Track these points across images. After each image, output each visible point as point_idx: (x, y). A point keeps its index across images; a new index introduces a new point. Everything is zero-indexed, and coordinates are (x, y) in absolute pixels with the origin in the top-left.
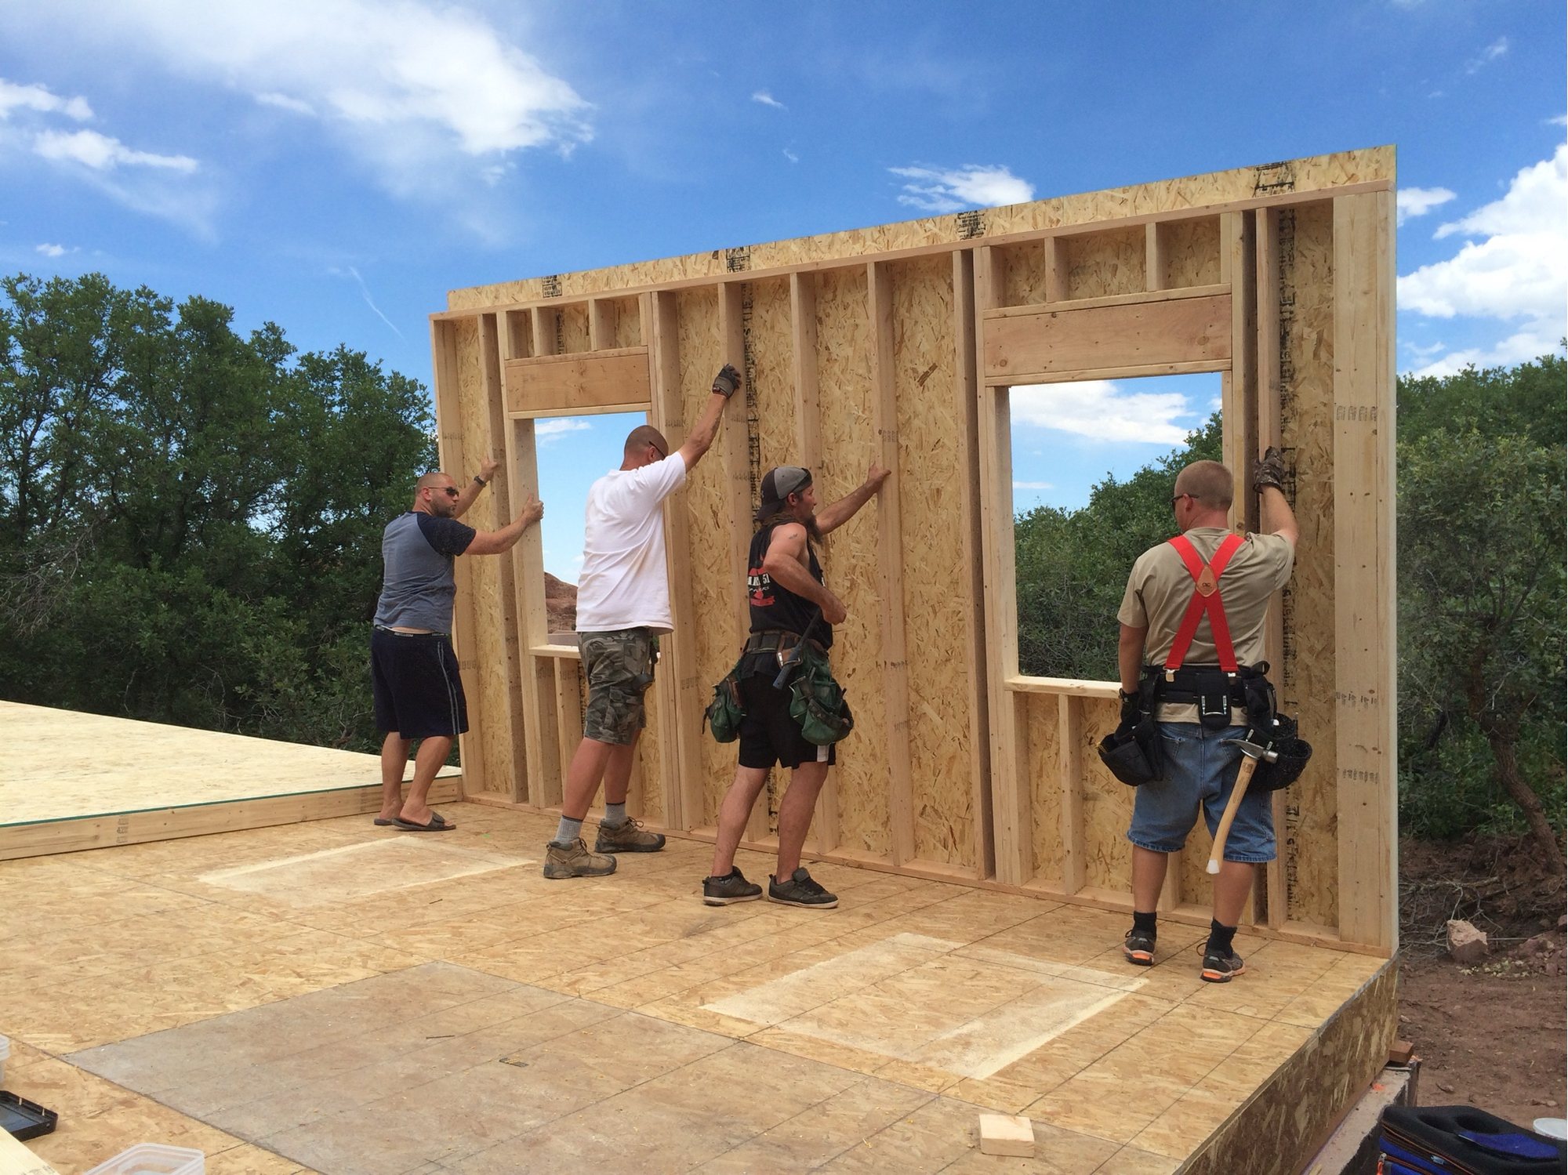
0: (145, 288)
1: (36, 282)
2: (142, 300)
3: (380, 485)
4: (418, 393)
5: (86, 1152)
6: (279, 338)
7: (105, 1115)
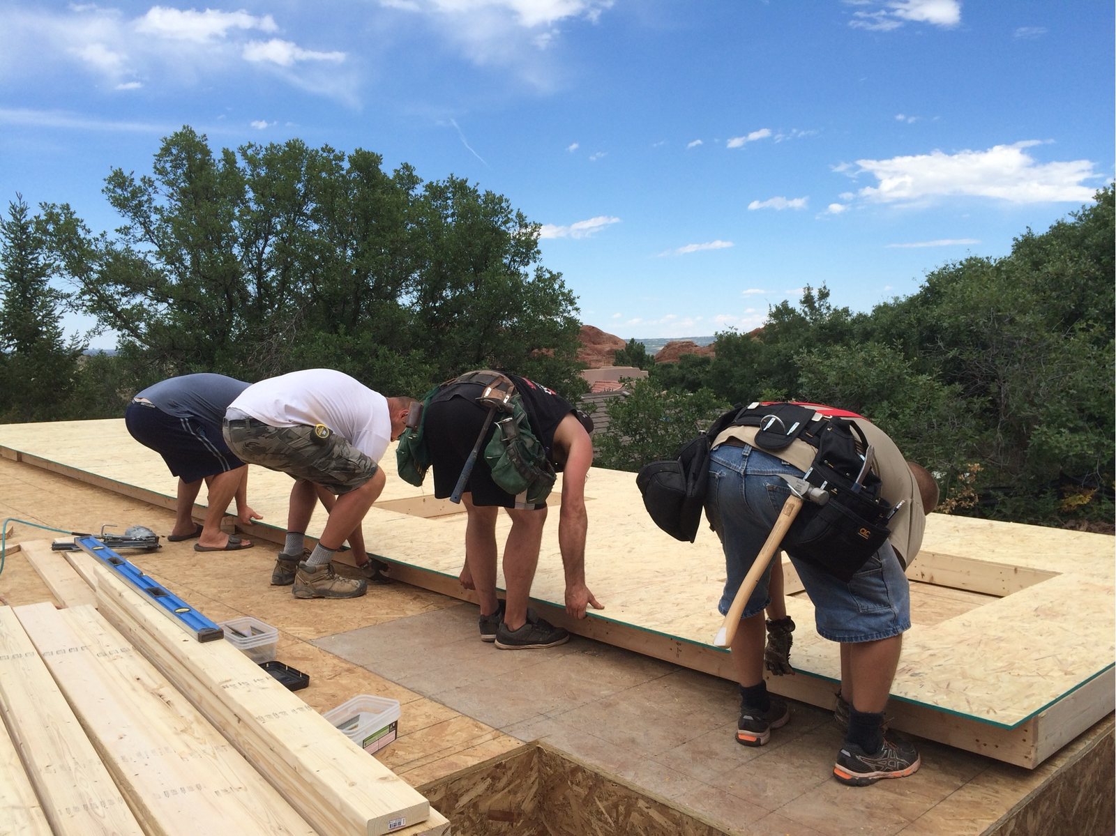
0: (327, 146)
1: (259, 148)
2: (325, 155)
3: (481, 270)
4: (504, 205)
5: (327, 700)
6: (411, 173)
7: (338, 678)
